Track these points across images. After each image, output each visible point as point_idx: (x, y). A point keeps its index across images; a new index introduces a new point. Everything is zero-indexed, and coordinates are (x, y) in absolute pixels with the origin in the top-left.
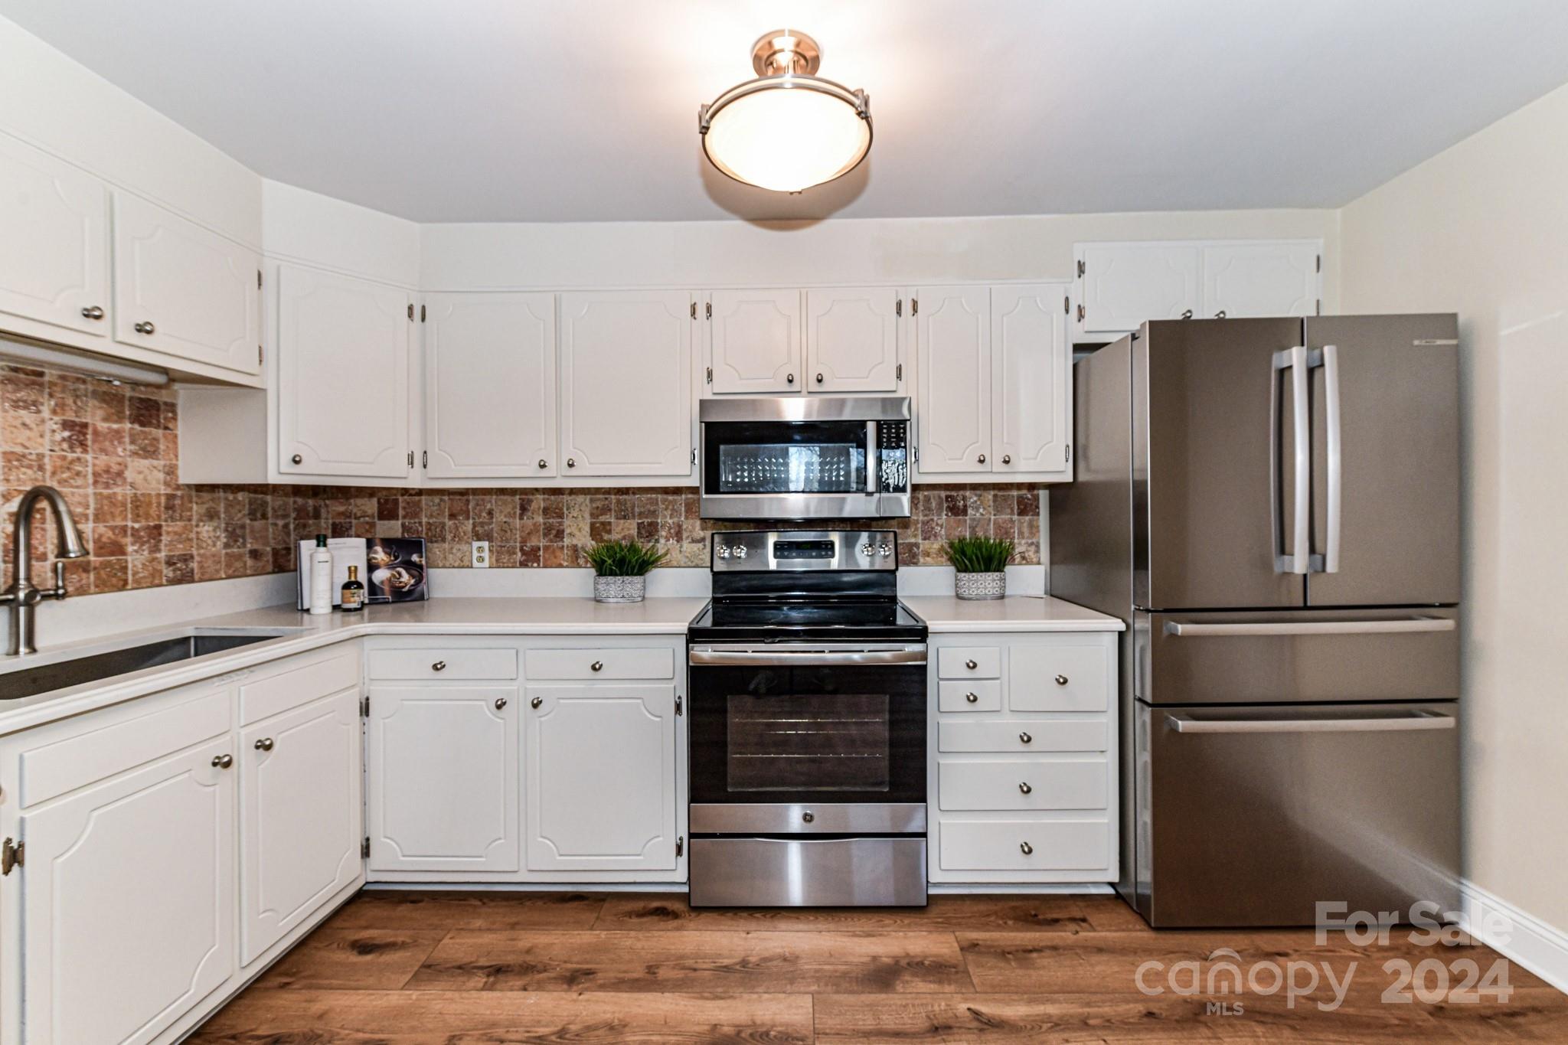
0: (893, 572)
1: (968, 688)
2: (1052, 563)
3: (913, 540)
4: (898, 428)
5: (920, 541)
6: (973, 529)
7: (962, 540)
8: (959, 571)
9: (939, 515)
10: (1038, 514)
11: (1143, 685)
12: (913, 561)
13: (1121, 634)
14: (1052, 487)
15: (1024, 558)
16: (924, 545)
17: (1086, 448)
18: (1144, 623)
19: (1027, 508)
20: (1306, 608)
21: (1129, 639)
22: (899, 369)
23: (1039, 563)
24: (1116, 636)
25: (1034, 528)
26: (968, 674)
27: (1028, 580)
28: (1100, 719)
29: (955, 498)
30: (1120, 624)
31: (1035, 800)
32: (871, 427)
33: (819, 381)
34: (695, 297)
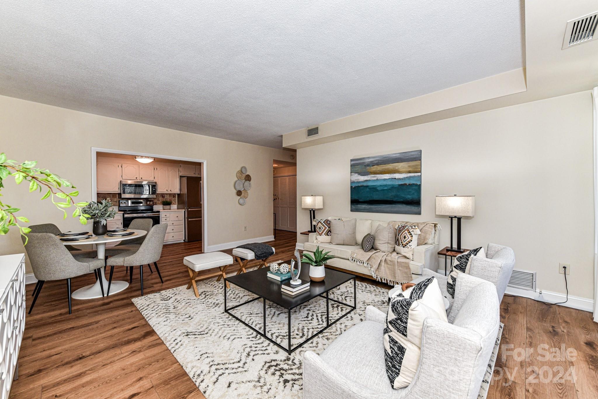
0: (153, 206)
1: (165, 218)
2: (178, 204)
3: (156, 201)
4: (155, 186)
6: (166, 200)
7: (164, 201)
8: (164, 205)
9: (160, 197)
10: (176, 197)
11: (186, 216)
12: (156, 204)
13: (185, 211)
14: (178, 194)
15: (174, 204)
16: (158, 202)
17: (181, 189)
18: (187, 210)
19: (174, 196)
22: (154, 177)
23: (176, 204)
25: (175, 200)
26: (165, 217)
27: (174, 207)
28: (182, 221)
29: (163, 195)
30: (184, 210)
31: (174, 231)
32: (150, 186)
33: (142, 178)
34: (119, 164)
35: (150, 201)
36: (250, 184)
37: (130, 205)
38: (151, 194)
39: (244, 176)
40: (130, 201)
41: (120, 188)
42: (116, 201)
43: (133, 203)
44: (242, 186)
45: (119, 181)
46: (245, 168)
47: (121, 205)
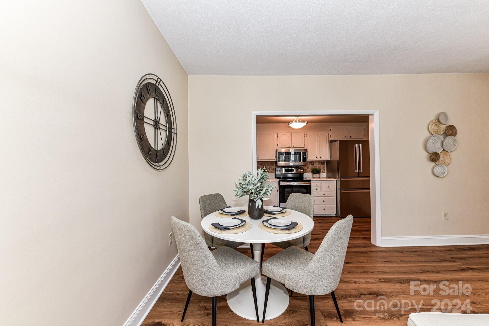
0: (303, 174)
1: (316, 188)
2: (327, 172)
3: (306, 169)
4: (305, 153)
5: (307, 169)
6: (315, 168)
7: (313, 169)
8: (313, 173)
9: (310, 165)
10: (325, 165)
11: (338, 187)
12: (306, 172)
13: (336, 181)
14: (327, 161)
15: (323, 172)
16: (307, 170)
17: (332, 156)
18: (339, 179)
19: (323, 164)
20: (359, 177)
21: (337, 181)
22: (305, 144)
23: (325, 172)
24: (335, 181)
25: (324, 167)
26: (316, 186)
27: (323, 175)
28: (334, 192)
29: (312, 163)
30: (336, 179)
31: (325, 203)
32: (302, 153)
33: (294, 146)
34: (275, 134)
35: (301, 169)
36: (455, 141)
37: (284, 173)
38: (302, 161)
39: (443, 128)
40: (283, 169)
41: (276, 157)
42: (273, 169)
43: (286, 170)
44: (439, 144)
45: (276, 150)
46: (445, 115)
47: (277, 173)
